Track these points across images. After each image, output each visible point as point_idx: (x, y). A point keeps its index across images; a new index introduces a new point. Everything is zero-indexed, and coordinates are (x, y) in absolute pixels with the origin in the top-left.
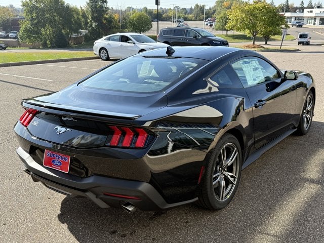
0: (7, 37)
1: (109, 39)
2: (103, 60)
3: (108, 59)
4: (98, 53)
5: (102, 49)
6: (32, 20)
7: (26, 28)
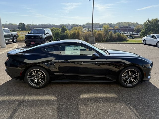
0: (137, 35)
1: (148, 37)
2: (144, 44)
3: (146, 44)
4: (143, 42)
5: (145, 40)
6: (146, 29)
7: (143, 32)
